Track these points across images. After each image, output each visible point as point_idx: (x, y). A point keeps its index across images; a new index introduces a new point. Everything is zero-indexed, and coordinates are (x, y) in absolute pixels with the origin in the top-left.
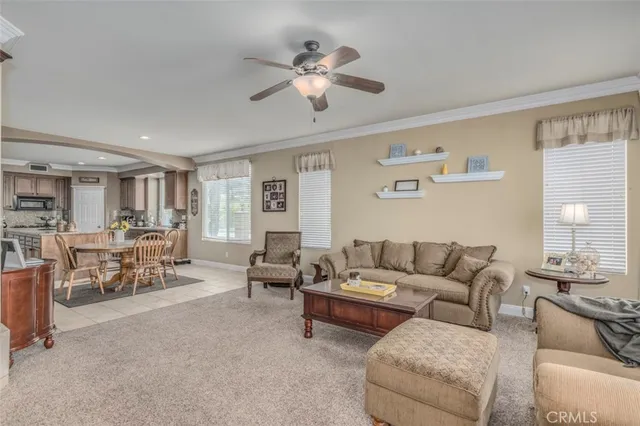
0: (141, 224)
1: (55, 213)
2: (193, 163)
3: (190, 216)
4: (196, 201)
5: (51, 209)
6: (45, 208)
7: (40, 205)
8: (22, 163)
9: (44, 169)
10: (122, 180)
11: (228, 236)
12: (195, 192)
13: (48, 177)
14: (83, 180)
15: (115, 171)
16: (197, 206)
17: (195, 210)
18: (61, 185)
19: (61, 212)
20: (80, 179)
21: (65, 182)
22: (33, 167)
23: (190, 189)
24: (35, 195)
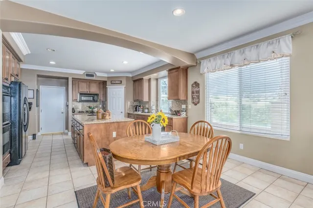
0: (146, 111)
1: (98, 103)
2: (196, 59)
3: (190, 106)
4: (198, 92)
5: (97, 101)
6: (94, 101)
7: (91, 98)
8: (82, 72)
9: (92, 76)
10: (135, 81)
11: (241, 126)
12: (196, 84)
13: (95, 81)
14: (113, 82)
15: (131, 75)
16: (198, 97)
17: (196, 101)
18: (102, 86)
19: (102, 103)
20: (111, 81)
21: (103, 84)
22: (87, 75)
23: (190, 83)
24: (88, 93)
